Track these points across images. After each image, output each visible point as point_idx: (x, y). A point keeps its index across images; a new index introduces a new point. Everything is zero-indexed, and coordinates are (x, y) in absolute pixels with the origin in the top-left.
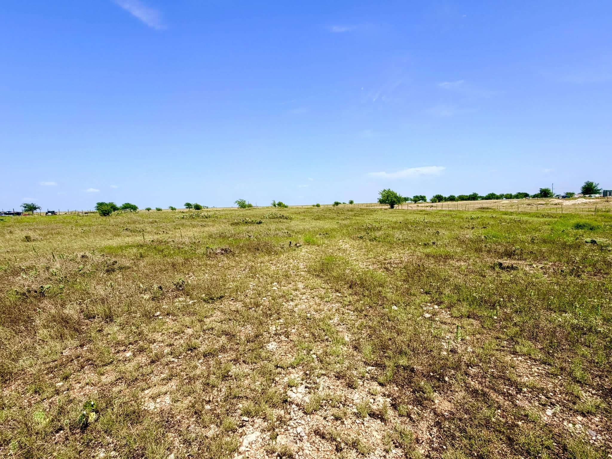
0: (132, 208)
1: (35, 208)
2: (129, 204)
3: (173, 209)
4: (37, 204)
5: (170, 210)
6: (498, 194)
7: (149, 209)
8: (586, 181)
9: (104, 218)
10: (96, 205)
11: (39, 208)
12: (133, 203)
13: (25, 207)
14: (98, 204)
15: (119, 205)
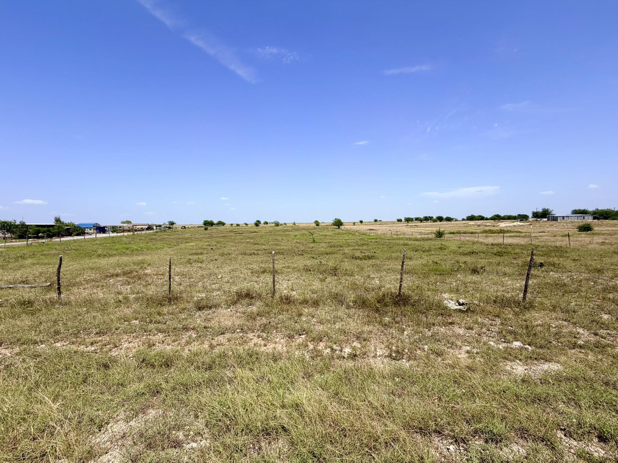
0: (222, 224)
2: (220, 221)
7: (232, 225)
8: (543, 208)
9: (205, 231)
11: (175, 224)
12: (223, 221)
13: (169, 223)
14: (204, 221)
15: (215, 222)
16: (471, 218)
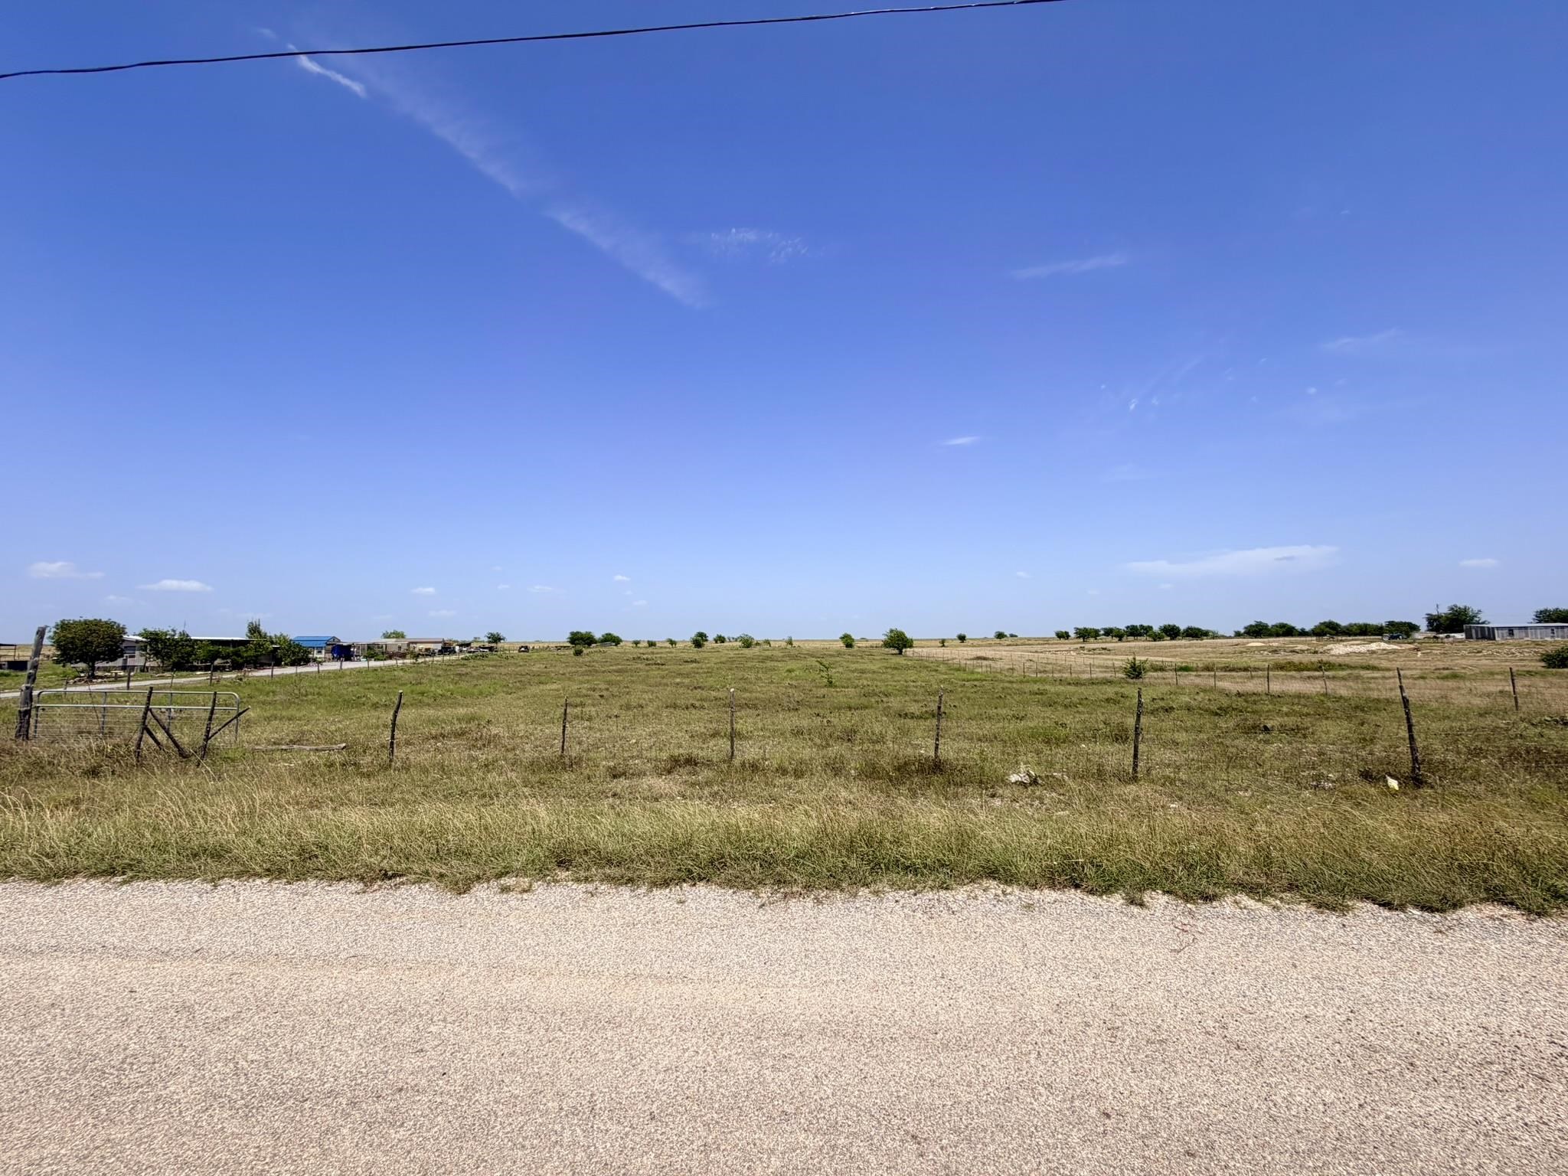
0: (614, 642)
1: (500, 639)
2: (610, 634)
3: (672, 642)
4: (503, 634)
5: (668, 645)
6: (1343, 622)
7: (637, 643)
8: (1451, 604)
9: (576, 658)
10: (569, 635)
11: (503, 639)
12: (615, 634)
14: (572, 633)
15: (598, 635)
16: (1257, 631)
